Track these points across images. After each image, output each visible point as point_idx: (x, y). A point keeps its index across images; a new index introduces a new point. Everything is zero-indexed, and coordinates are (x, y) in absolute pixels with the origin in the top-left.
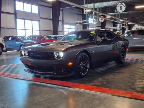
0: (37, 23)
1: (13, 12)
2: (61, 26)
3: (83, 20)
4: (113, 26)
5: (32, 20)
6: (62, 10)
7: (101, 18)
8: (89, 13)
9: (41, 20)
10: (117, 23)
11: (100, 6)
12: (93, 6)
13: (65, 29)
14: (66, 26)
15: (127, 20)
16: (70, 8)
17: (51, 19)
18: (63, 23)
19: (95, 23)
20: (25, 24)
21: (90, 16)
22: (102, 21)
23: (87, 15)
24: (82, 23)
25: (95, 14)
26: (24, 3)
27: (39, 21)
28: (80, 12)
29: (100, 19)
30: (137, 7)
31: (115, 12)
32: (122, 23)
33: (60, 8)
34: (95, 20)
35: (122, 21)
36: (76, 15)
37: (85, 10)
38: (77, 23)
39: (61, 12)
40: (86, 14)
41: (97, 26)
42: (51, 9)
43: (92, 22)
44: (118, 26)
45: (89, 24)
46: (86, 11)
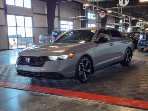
0: (30, 18)
2: (57, 22)
3: (81, 15)
4: (115, 22)
5: (24, 16)
6: (58, 5)
7: (101, 13)
8: (88, 8)
9: (35, 16)
10: (120, 19)
13: (61, 25)
14: (62, 22)
18: (59, 19)
19: (94, 18)
20: (16, 19)
21: (90, 11)
22: (103, 16)
23: (86, 10)
24: (80, 18)
25: (95, 8)
27: (32, 17)
29: (100, 15)
30: (141, 1)
31: (117, 7)
32: (125, 19)
33: (56, 2)
34: (94, 15)
35: (124, 16)
36: (74, 10)
37: (84, 4)
38: (75, 19)
41: (97, 22)
42: (45, 3)
43: (92, 18)
44: (121, 22)
45: (88, 20)
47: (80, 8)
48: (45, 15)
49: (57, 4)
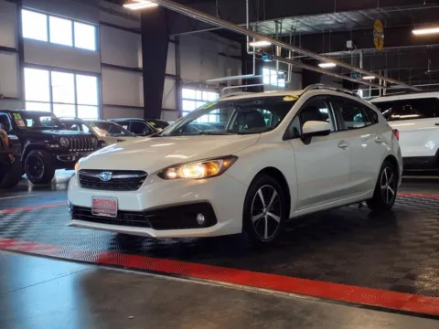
0: (93, 80)
1: (11, 44)
2: (173, 92)
3: (243, 74)
5: (75, 72)
6: (177, 42)
8: (261, 52)
9: (106, 72)
10: (357, 86)
11: (297, 30)
12: (277, 29)
13: (184, 102)
14: (187, 93)
15: (389, 77)
16: (202, 33)
18: (179, 84)
19: (282, 83)
21: (267, 61)
23: (256, 56)
24: (240, 82)
25: (285, 53)
26: (48, 15)
27: (99, 75)
28: (235, 47)
31: (348, 49)
32: (371, 86)
33: (169, 33)
34: (281, 73)
35: (370, 77)
36: (223, 57)
37: (251, 40)
38: (224, 84)
39: (171, 46)
40: (253, 53)
42: (138, 37)
43: (274, 81)
44: (359, 94)
45: (262, 87)
46: (254, 44)
47: (239, 53)
48: (136, 70)
49: (172, 41)
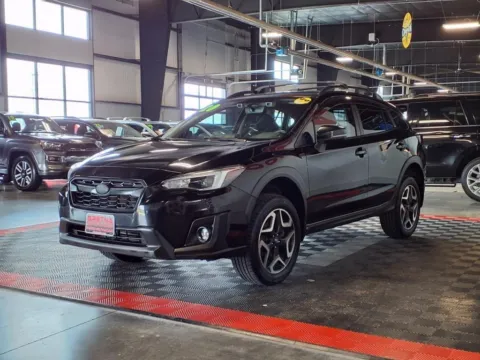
0: (85, 72)
2: (173, 90)
3: (252, 69)
5: (64, 63)
6: (179, 31)
8: (275, 45)
9: (99, 64)
10: (376, 83)
11: (314, 19)
12: (292, 19)
13: (186, 98)
14: (189, 88)
15: (413, 73)
17: (133, 61)
18: (180, 78)
19: (295, 79)
20: (36, 74)
21: (281, 55)
23: (269, 49)
24: (249, 77)
25: (300, 46)
27: (91, 67)
28: (244, 37)
30: (448, 27)
31: (370, 43)
32: (393, 82)
33: (171, 20)
34: (296, 68)
35: (392, 73)
36: (229, 48)
37: (264, 31)
38: (231, 79)
39: (173, 36)
40: (266, 46)
42: (135, 24)
43: (286, 76)
44: (380, 92)
45: (273, 83)
46: (265, 35)
47: (248, 42)
49: (174, 30)
